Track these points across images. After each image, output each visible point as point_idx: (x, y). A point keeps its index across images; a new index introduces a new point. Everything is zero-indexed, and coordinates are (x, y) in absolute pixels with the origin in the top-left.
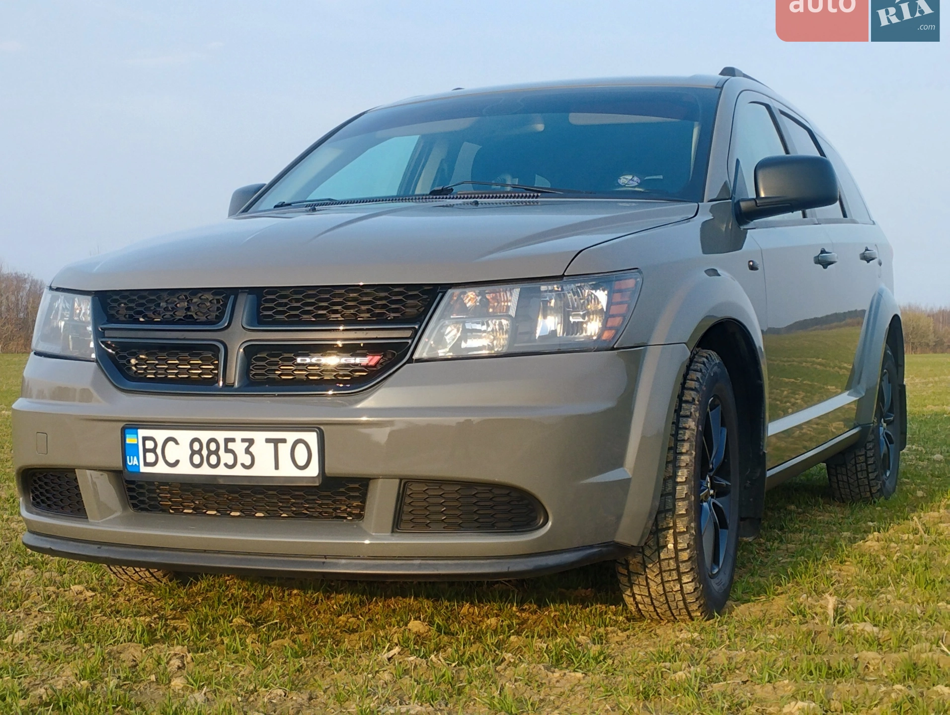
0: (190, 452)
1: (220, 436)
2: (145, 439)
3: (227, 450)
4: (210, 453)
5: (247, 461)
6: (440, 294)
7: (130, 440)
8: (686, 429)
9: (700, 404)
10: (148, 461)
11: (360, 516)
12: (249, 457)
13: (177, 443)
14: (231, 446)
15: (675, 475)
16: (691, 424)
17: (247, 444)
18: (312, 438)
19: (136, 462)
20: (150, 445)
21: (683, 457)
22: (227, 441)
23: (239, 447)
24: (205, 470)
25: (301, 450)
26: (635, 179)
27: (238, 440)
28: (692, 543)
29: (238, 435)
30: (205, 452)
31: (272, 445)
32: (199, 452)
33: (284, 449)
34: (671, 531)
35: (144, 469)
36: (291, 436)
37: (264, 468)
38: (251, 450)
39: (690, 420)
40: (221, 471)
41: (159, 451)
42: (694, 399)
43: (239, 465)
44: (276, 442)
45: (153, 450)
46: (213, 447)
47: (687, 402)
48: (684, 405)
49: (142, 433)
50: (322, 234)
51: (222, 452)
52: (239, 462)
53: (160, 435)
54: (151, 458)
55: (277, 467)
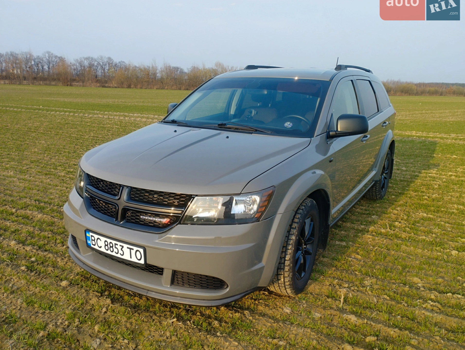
0: (104, 245)
1: (114, 242)
2: (92, 236)
3: (116, 248)
6: (192, 199)
8: (291, 239)
9: (298, 229)
11: (162, 274)
13: (101, 240)
14: (116, 246)
15: (285, 257)
16: (294, 237)
17: (121, 247)
20: (93, 238)
21: (289, 251)
25: (138, 254)
26: (291, 124)
27: (119, 245)
28: (290, 280)
29: (119, 244)
33: (133, 252)
34: (283, 276)
36: (135, 249)
37: (126, 257)
38: (123, 249)
39: (293, 236)
42: (296, 227)
43: (119, 254)
44: (131, 249)
45: (94, 240)
47: (293, 228)
48: (292, 229)
49: (91, 234)
50: (158, 162)
52: (119, 252)
53: (96, 236)
54: (94, 243)
55: (131, 258)
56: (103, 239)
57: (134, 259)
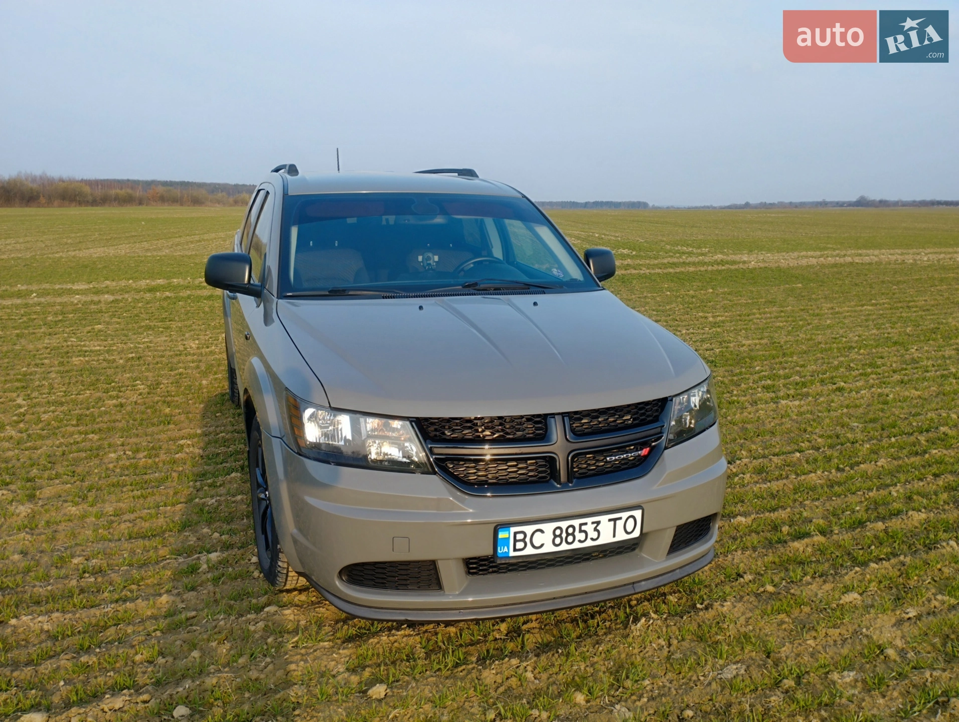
0: (553, 537)
1: (576, 523)
2: (515, 533)
3: (581, 531)
4: (568, 534)
5: (595, 535)
7: (502, 535)
10: (517, 547)
12: (596, 533)
14: (583, 528)
17: (595, 525)
18: (638, 514)
19: (506, 549)
22: (581, 525)
23: (589, 528)
24: (564, 547)
29: (589, 520)
30: (564, 535)
31: (612, 523)
32: (560, 536)
35: (512, 554)
38: (598, 528)
40: (576, 545)
41: (528, 540)
45: (523, 540)
46: (570, 530)
49: (513, 530)
51: (577, 533)
52: (589, 537)
53: (529, 529)
55: (614, 536)
56: (549, 527)
57: (621, 536)
